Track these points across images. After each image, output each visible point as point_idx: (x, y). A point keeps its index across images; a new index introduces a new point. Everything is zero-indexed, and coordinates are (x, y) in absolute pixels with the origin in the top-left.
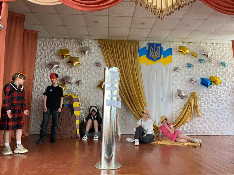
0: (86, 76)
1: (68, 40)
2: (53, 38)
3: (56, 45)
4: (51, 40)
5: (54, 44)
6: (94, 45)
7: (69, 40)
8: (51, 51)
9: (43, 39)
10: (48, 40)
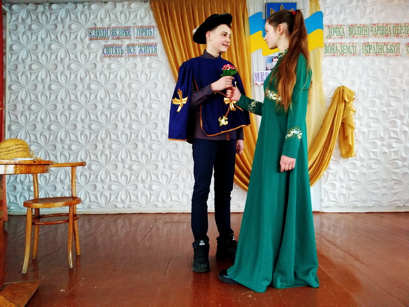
0: (126, 86)
1: (84, 6)
2: (52, 4)
3: (59, 19)
4: (47, 7)
5: (53, 17)
6: (142, 15)
7: (86, 7)
8: (48, 32)
9: (31, 7)
10: (41, 8)
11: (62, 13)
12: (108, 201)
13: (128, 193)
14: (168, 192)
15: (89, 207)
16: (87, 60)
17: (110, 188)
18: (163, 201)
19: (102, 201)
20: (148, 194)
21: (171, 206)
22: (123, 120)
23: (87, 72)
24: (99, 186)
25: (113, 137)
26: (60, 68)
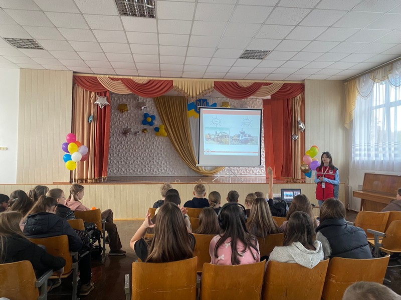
6: (149, 100)
11: (117, 98)
12: (134, 172)
13: (142, 169)
14: (158, 169)
15: (126, 174)
16: (126, 117)
17: (135, 167)
18: (156, 172)
19: (132, 172)
20: (150, 169)
21: (159, 174)
22: (140, 141)
23: (126, 122)
24: (131, 166)
25: (136, 147)
26: (115, 119)
